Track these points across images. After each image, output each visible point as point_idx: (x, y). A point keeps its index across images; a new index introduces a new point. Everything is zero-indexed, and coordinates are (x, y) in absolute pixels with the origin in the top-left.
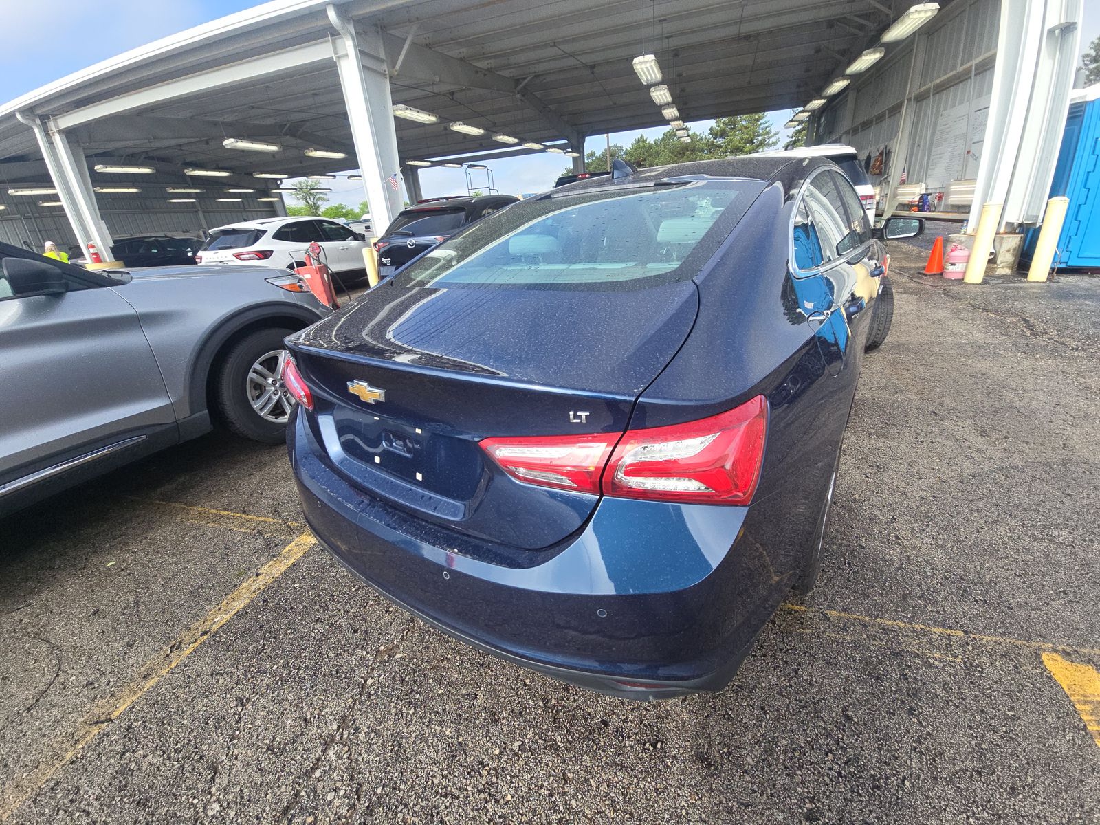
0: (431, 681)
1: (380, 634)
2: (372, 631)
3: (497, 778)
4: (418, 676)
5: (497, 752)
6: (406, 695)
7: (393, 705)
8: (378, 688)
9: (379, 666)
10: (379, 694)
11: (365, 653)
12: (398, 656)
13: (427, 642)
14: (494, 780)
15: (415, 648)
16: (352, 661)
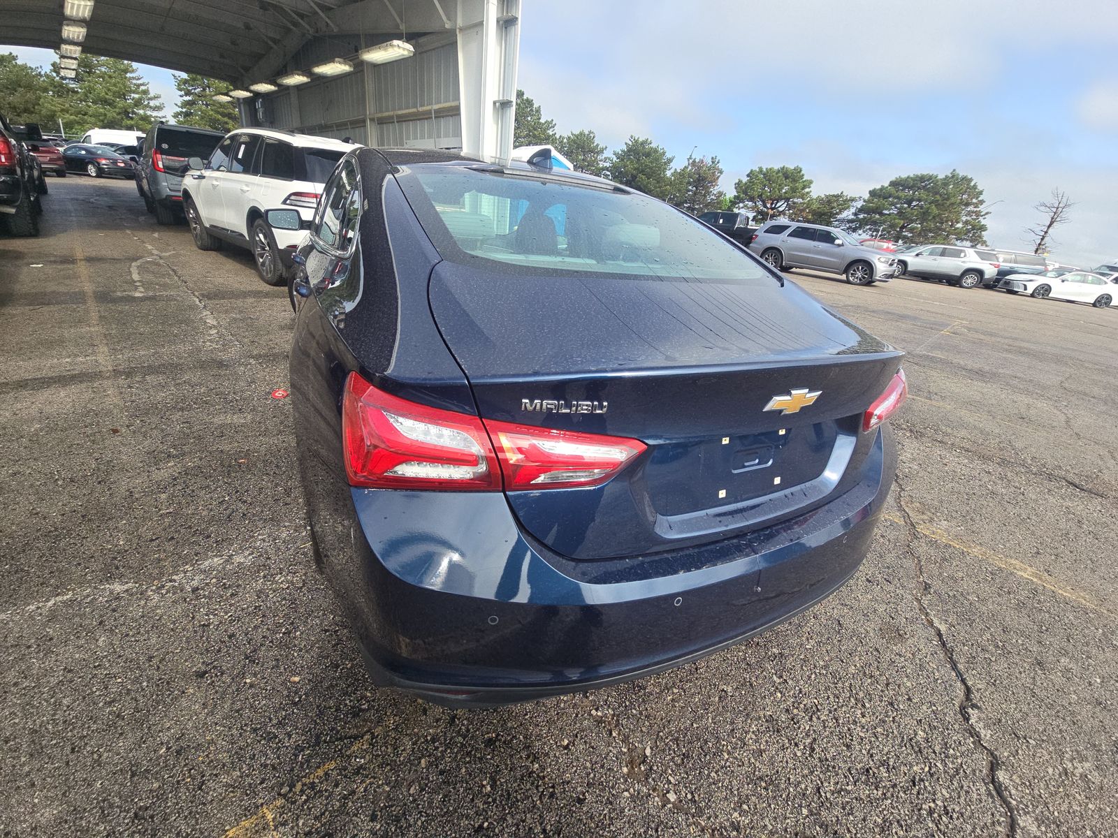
0: (695, 725)
1: (602, 767)
2: (592, 775)
3: (801, 703)
4: (684, 737)
5: (779, 695)
6: (705, 756)
7: (713, 774)
8: (686, 787)
9: (653, 779)
10: (694, 787)
11: (626, 794)
12: (648, 752)
13: (641, 713)
14: (802, 706)
15: (644, 729)
16: (632, 815)
